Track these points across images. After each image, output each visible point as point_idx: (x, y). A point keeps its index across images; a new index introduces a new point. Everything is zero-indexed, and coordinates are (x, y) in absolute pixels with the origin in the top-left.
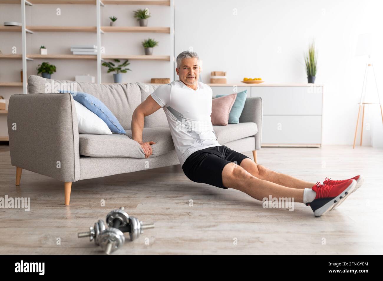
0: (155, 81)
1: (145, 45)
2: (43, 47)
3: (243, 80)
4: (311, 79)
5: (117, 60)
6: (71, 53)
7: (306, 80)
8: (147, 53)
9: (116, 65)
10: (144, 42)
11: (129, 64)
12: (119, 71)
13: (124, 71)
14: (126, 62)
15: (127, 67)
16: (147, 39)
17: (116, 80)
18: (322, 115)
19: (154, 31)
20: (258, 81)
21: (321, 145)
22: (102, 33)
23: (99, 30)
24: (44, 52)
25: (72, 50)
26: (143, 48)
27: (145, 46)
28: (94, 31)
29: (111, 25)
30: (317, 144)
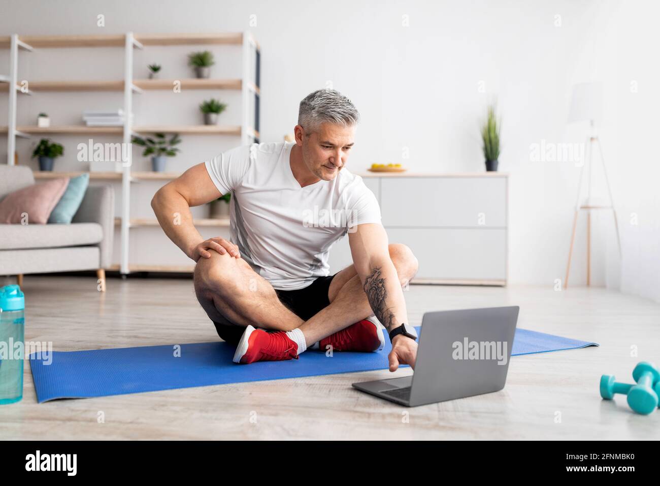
1: (205, 110)
2: (43, 115)
3: (369, 167)
4: (490, 165)
5: (160, 135)
6: (84, 123)
7: (483, 167)
8: (207, 122)
10: (203, 105)
11: (179, 142)
12: (163, 153)
13: (172, 154)
14: (175, 137)
15: (175, 147)
16: (208, 100)
17: (154, 167)
18: (506, 228)
19: (220, 87)
20: (394, 168)
21: (505, 281)
22: (134, 92)
23: (130, 86)
24: (44, 123)
25: (86, 118)
26: (201, 116)
27: (204, 113)
28: (119, 88)
29: (151, 77)
30: (500, 280)
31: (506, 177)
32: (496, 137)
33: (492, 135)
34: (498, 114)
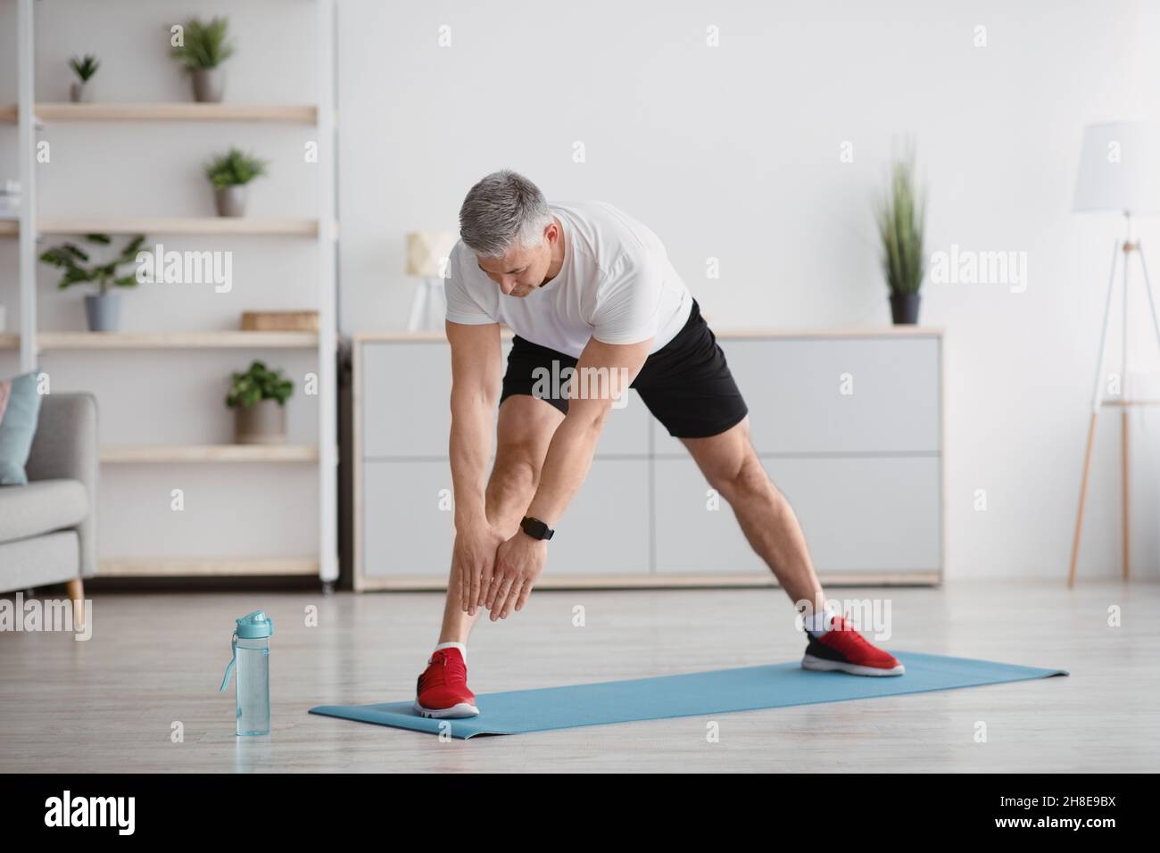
0: (262, 323)
1: (219, 177)
4: (903, 306)
5: (100, 239)
7: (884, 310)
8: (223, 208)
9: (98, 256)
10: (212, 163)
12: (110, 281)
13: (129, 282)
14: (136, 243)
16: (225, 151)
17: (94, 317)
18: (939, 454)
21: (940, 573)
23: (29, 120)
26: (208, 190)
27: (216, 183)
28: (7, 120)
29: (75, 96)
30: (927, 573)
31: (939, 337)
32: (917, 240)
33: (906, 234)
34: (917, 182)
